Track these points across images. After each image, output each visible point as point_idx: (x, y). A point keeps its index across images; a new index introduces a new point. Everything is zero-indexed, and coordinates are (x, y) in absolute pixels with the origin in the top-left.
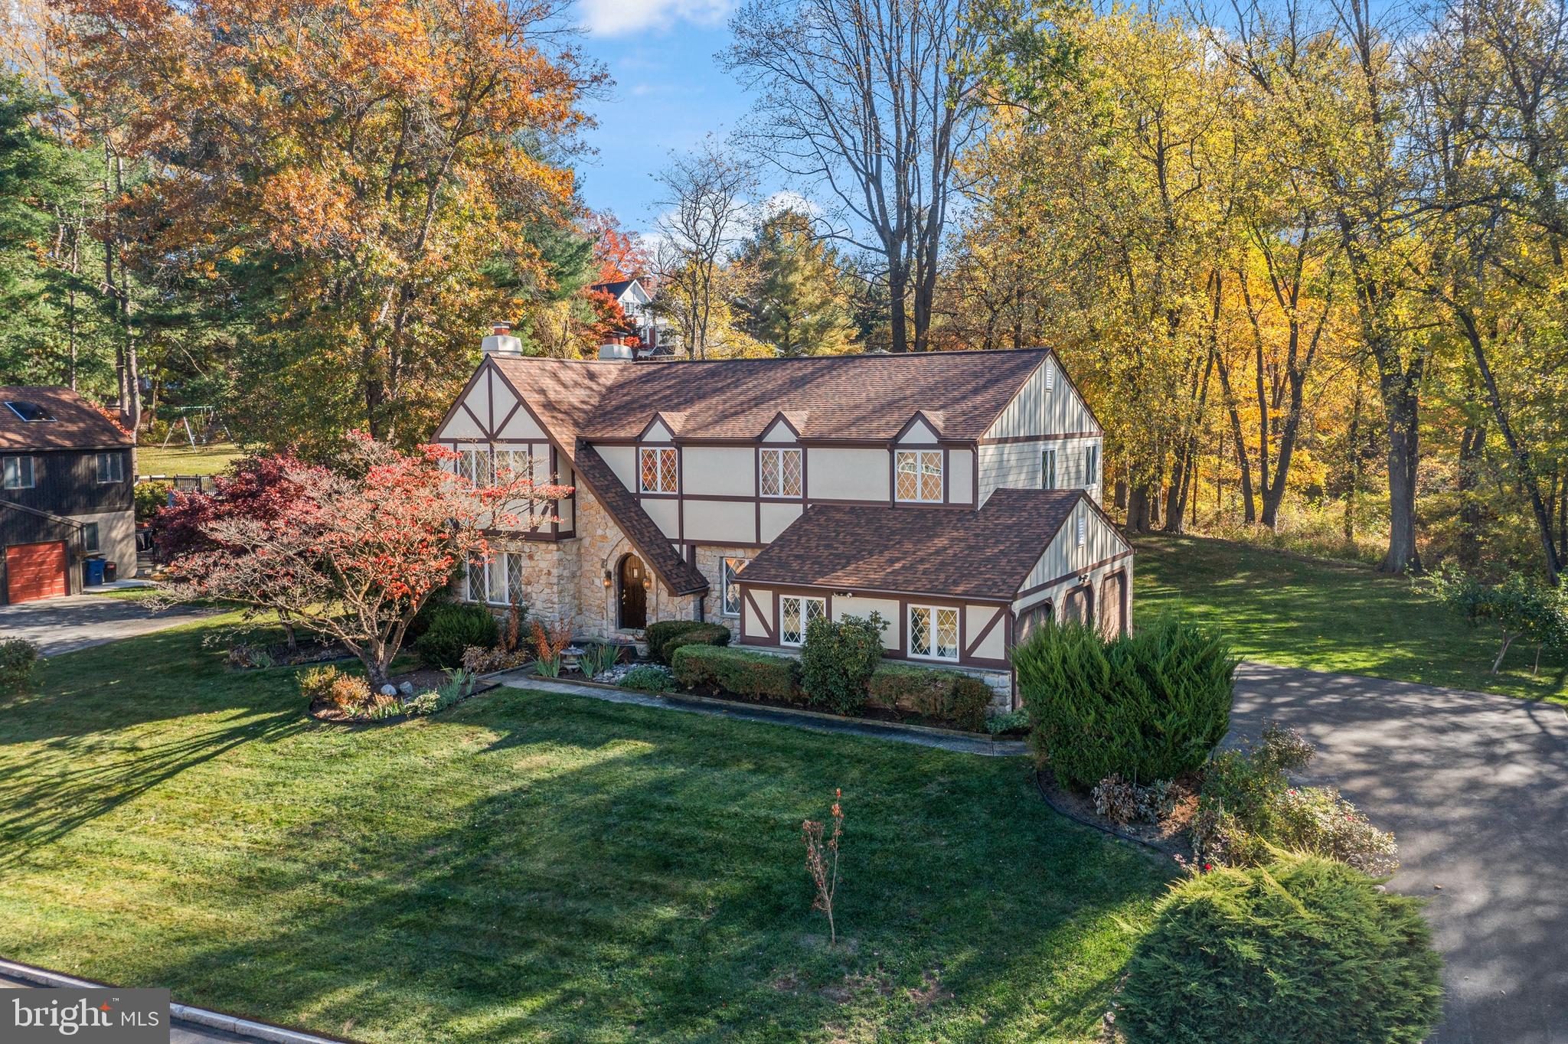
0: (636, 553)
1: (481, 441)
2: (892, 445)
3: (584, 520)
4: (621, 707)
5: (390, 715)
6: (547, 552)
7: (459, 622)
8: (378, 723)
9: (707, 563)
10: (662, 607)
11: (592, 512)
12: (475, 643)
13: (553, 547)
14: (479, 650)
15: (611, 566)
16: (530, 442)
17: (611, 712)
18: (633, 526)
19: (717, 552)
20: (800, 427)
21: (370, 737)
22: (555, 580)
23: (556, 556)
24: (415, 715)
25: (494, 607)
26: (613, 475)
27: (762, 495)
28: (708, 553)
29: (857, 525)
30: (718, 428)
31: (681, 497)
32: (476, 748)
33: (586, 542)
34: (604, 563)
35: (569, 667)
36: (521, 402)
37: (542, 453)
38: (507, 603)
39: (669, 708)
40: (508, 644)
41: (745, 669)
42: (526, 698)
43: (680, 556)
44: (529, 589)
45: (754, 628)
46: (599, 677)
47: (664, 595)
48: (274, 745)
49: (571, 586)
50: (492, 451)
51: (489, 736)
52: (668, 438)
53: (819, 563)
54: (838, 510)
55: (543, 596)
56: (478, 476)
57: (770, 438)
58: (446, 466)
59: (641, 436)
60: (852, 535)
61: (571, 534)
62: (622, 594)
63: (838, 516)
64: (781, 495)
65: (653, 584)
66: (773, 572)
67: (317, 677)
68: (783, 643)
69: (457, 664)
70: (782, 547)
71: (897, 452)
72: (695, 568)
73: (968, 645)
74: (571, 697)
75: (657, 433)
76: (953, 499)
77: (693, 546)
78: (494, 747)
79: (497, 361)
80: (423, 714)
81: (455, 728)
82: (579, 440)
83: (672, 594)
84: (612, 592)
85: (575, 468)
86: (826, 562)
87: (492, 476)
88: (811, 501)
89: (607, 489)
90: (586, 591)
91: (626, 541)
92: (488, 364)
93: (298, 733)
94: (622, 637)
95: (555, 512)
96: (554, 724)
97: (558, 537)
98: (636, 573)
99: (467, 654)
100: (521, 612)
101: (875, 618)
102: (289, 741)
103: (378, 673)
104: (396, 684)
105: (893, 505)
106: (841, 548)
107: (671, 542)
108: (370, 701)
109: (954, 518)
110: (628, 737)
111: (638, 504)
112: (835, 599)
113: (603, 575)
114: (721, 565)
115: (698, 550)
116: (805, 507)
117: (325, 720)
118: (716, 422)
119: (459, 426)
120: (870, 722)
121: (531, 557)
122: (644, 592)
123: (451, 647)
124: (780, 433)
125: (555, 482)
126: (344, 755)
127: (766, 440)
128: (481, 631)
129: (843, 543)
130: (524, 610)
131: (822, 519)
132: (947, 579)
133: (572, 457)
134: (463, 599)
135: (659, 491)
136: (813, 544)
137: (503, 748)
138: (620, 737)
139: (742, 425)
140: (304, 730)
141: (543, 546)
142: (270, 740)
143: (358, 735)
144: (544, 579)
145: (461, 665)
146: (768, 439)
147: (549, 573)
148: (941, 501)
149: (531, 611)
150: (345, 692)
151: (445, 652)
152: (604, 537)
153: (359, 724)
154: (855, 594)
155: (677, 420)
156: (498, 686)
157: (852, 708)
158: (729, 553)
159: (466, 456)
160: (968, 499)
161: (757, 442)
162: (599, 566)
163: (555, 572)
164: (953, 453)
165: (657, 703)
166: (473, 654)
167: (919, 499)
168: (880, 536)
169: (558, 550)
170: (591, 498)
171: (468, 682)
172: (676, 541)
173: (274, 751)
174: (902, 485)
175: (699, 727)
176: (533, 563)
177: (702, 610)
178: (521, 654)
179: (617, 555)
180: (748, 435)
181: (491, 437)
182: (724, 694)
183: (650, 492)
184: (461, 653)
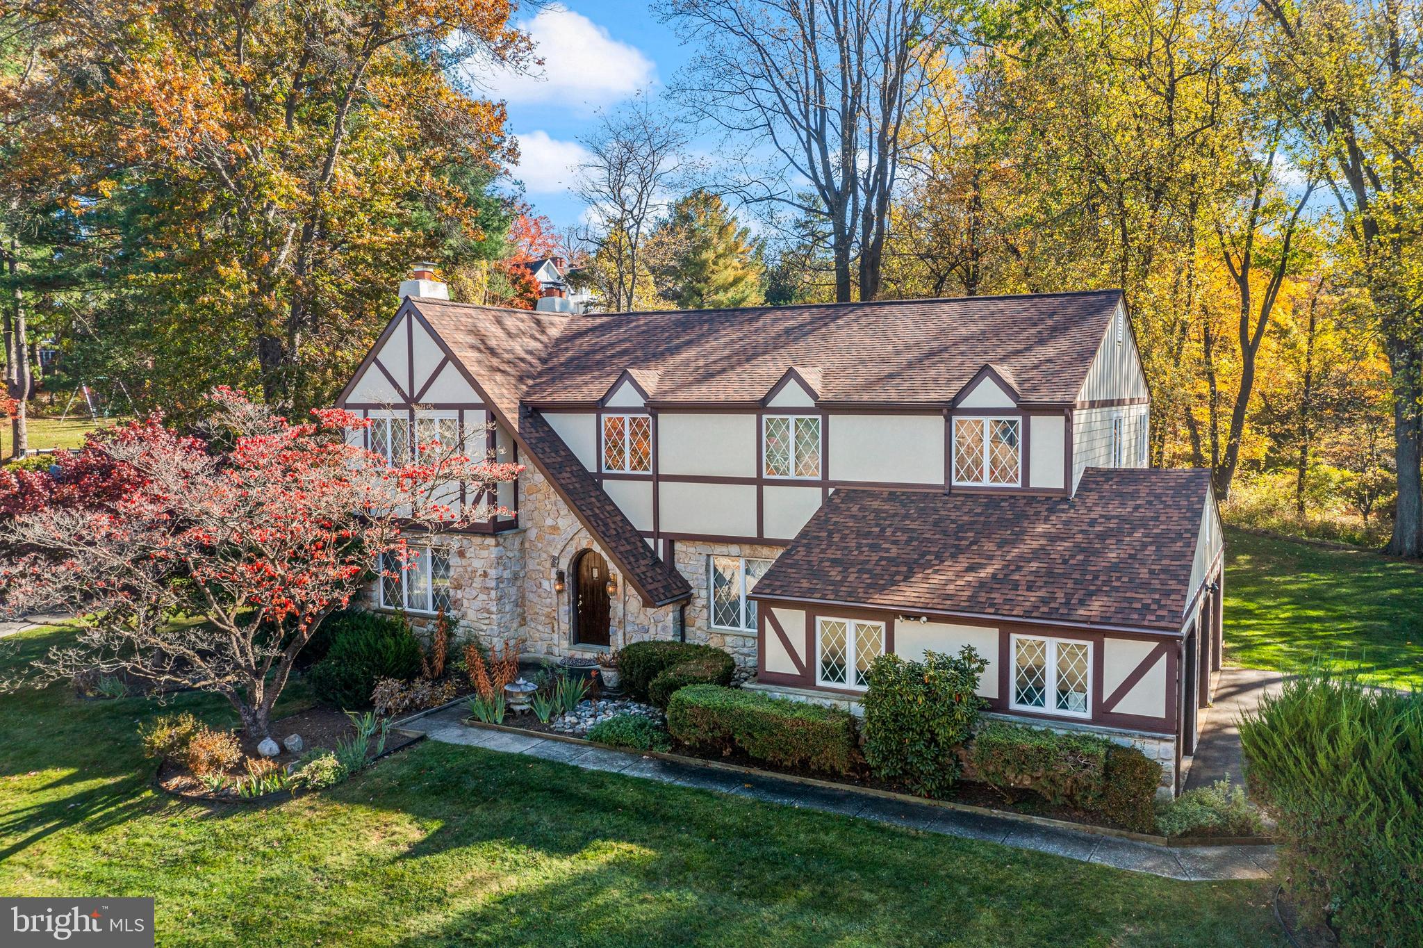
0: (597, 548)
1: (396, 407)
2: (949, 409)
3: (530, 506)
4: (598, 780)
5: (266, 791)
6: (483, 547)
7: (368, 645)
8: (250, 803)
9: (689, 562)
10: (630, 618)
11: (540, 496)
12: (388, 674)
13: (490, 541)
14: (394, 684)
15: (564, 565)
16: (461, 408)
17: (585, 789)
18: (595, 515)
19: (705, 549)
20: (817, 387)
21: (235, 827)
22: (493, 584)
23: (494, 552)
24: (302, 791)
25: (414, 615)
26: (567, 449)
27: (765, 476)
28: (692, 550)
29: (907, 516)
30: (704, 388)
31: (657, 478)
32: (391, 851)
33: (532, 534)
34: (555, 561)
35: (518, 708)
36: (450, 357)
37: (476, 421)
38: (430, 611)
39: (666, 780)
40: (433, 670)
41: (778, 726)
42: (461, 761)
43: (654, 553)
44: (459, 594)
45: (777, 660)
46: (558, 724)
47: (635, 601)
48: (98, 838)
49: (513, 591)
50: (412, 418)
51: (409, 830)
52: (640, 402)
53: (869, 571)
54: (874, 496)
55: (477, 604)
56: (395, 452)
57: (777, 401)
58: (355, 439)
59: (603, 400)
60: (904, 531)
61: (513, 524)
62: (576, 600)
63: (876, 504)
64: (792, 476)
65: (620, 589)
66: (805, 584)
67: (167, 731)
68: (820, 682)
69: (365, 705)
70: (809, 547)
71: (955, 419)
72: (673, 569)
73: (1106, 696)
74: (524, 760)
75: (625, 396)
76: (1033, 484)
77: (671, 540)
78: (417, 850)
79: (417, 305)
80: (315, 789)
81: (361, 813)
82: (523, 405)
83: (647, 603)
84: (565, 598)
85: (519, 440)
86: (878, 570)
87: (413, 450)
88: (834, 484)
89: (560, 468)
90: (531, 596)
91: (585, 533)
92: (409, 309)
93: (134, 816)
94: (578, 655)
95: (493, 500)
96: (504, 812)
97: (496, 528)
98: (596, 573)
99: (379, 689)
100: (448, 626)
101: (969, 653)
102: (120, 829)
103: (255, 721)
104: (278, 738)
105: (949, 491)
106: (894, 551)
107: (641, 535)
108: (239, 769)
109: (1042, 508)
110: (618, 837)
111: (599, 487)
112: (900, 625)
113: (554, 576)
114: (708, 565)
115: (679, 546)
116: (825, 493)
117: (175, 794)
118: (699, 381)
119: (370, 387)
120: (967, 809)
121: (461, 554)
122: (606, 598)
123: (357, 682)
124: (791, 395)
125: (492, 460)
126: (196, 859)
127: (773, 404)
128: (397, 657)
129: (895, 543)
130: (455, 623)
131: (855, 509)
132: (1068, 597)
133: (516, 427)
134: (374, 605)
135: (627, 470)
136: (853, 544)
137: (429, 852)
138: (605, 838)
139: (737, 386)
140: (144, 812)
141: (477, 540)
142: (94, 828)
143: (218, 824)
144: (478, 582)
145: (370, 706)
146: (775, 402)
147: (485, 575)
148: (1019, 485)
149: (462, 622)
150: (204, 756)
151: (348, 687)
152: (555, 528)
153: (224, 804)
154: (931, 618)
155: (649, 379)
156: (422, 738)
157: (940, 788)
158: (719, 549)
159: (379, 424)
160: (1056, 481)
161: (759, 407)
162: (548, 565)
163: (493, 573)
164: (1035, 420)
165: (646, 772)
166: (387, 690)
167: (986, 482)
168: (944, 532)
169: (497, 545)
170: (539, 478)
171: (379, 732)
172: (649, 534)
173: (96, 848)
174: (961, 461)
175: (721, 819)
176: (464, 562)
177: (682, 624)
178: (448, 687)
179: (572, 550)
180: (747, 398)
181: (410, 402)
182: (740, 756)
183: (615, 471)
184: (371, 687)
